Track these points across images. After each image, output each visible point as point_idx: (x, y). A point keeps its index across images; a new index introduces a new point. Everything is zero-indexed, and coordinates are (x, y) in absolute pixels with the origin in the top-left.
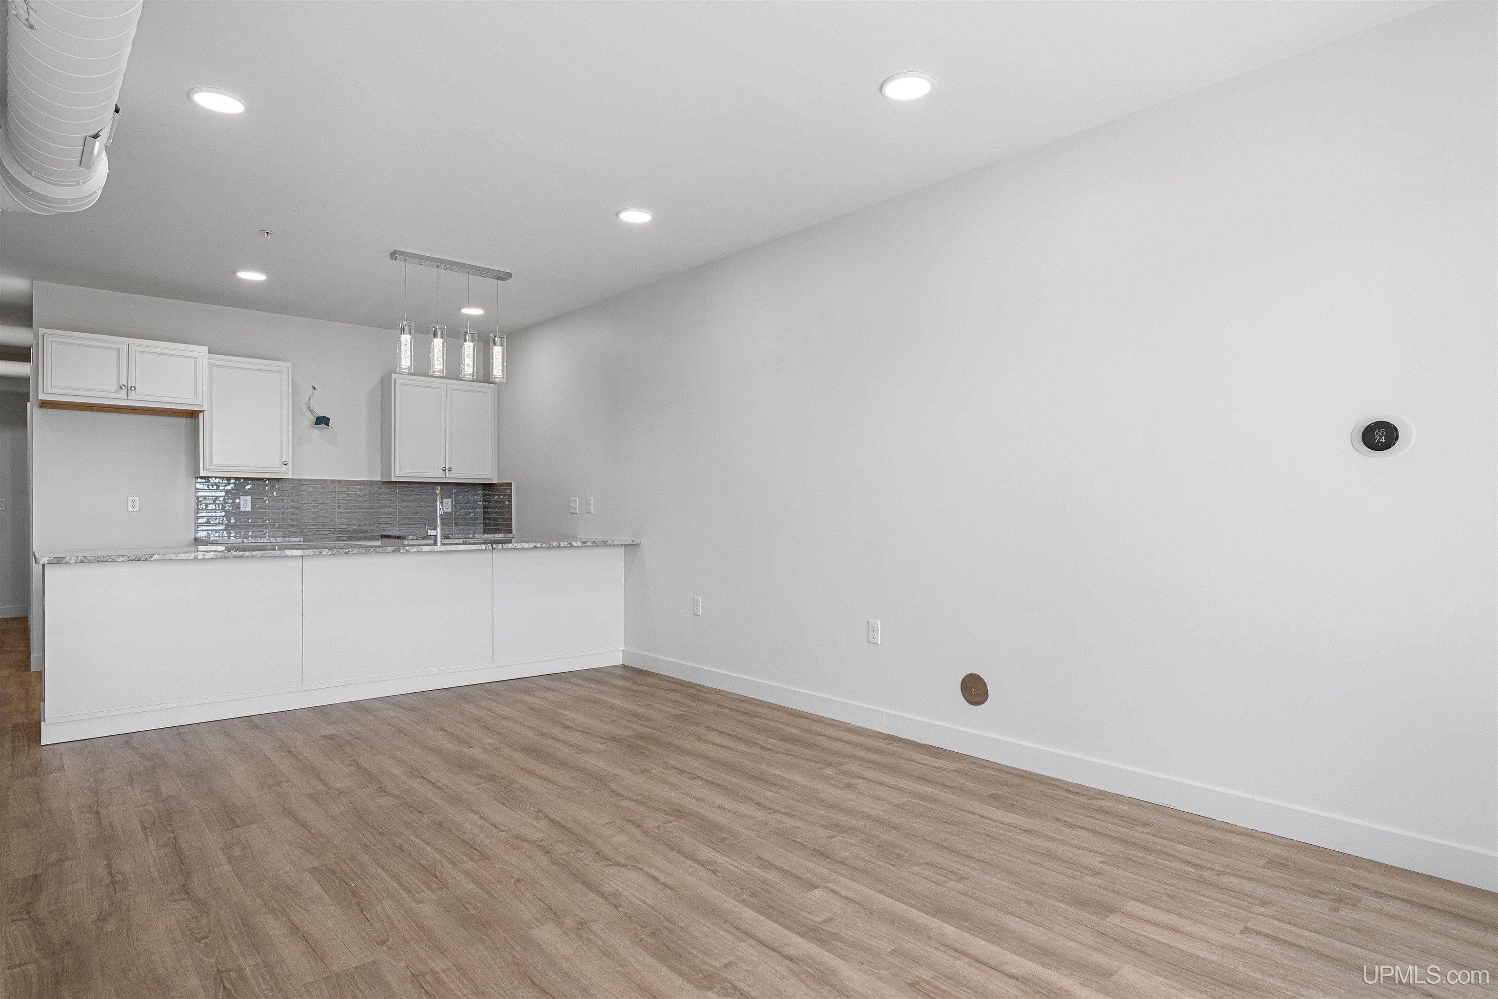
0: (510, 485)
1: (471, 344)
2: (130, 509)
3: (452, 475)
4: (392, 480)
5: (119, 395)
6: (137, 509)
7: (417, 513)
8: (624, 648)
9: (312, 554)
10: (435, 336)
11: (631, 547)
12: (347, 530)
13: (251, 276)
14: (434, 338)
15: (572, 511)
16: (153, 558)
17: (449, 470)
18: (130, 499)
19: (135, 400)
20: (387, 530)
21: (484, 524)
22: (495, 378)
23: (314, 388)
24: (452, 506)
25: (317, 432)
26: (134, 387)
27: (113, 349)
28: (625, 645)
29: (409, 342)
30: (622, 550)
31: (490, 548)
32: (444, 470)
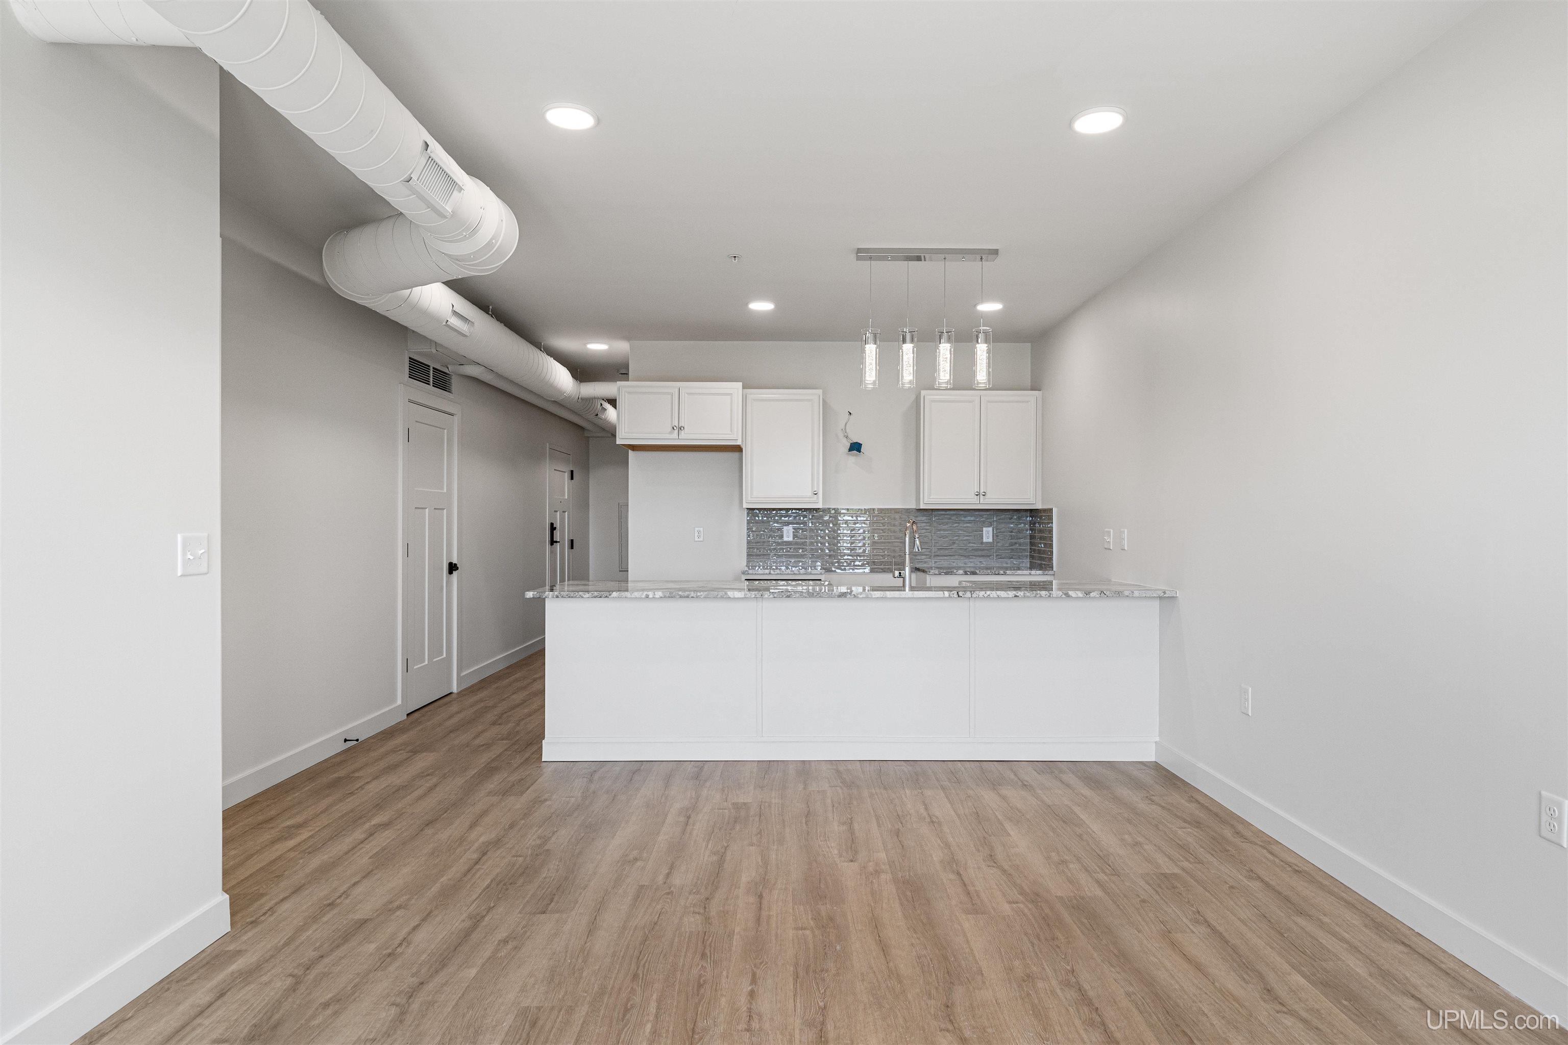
0: (1051, 510)
1: (948, 346)
2: (696, 539)
3: (987, 501)
4: (921, 508)
5: (672, 436)
6: (701, 539)
7: (954, 543)
8: (1157, 739)
9: (753, 596)
10: (904, 341)
11: (1167, 599)
12: (881, 561)
13: (762, 306)
14: (903, 344)
15: (1106, 547)
16: (612, 596)
17: (983, 495)
18: (697, 529)
19: (686, 438)
20: (922, 561)
21: (1032, 557)
22: (978, 383)
23: (850, 413)
24: (993, 535)
25: (852, 459)
26: (683, 427)
27: (668, 393)
28: (1159, 736)
29: (874, 353)
30: (1157, 603)
31: (956, 595)
32: (977, 495)
